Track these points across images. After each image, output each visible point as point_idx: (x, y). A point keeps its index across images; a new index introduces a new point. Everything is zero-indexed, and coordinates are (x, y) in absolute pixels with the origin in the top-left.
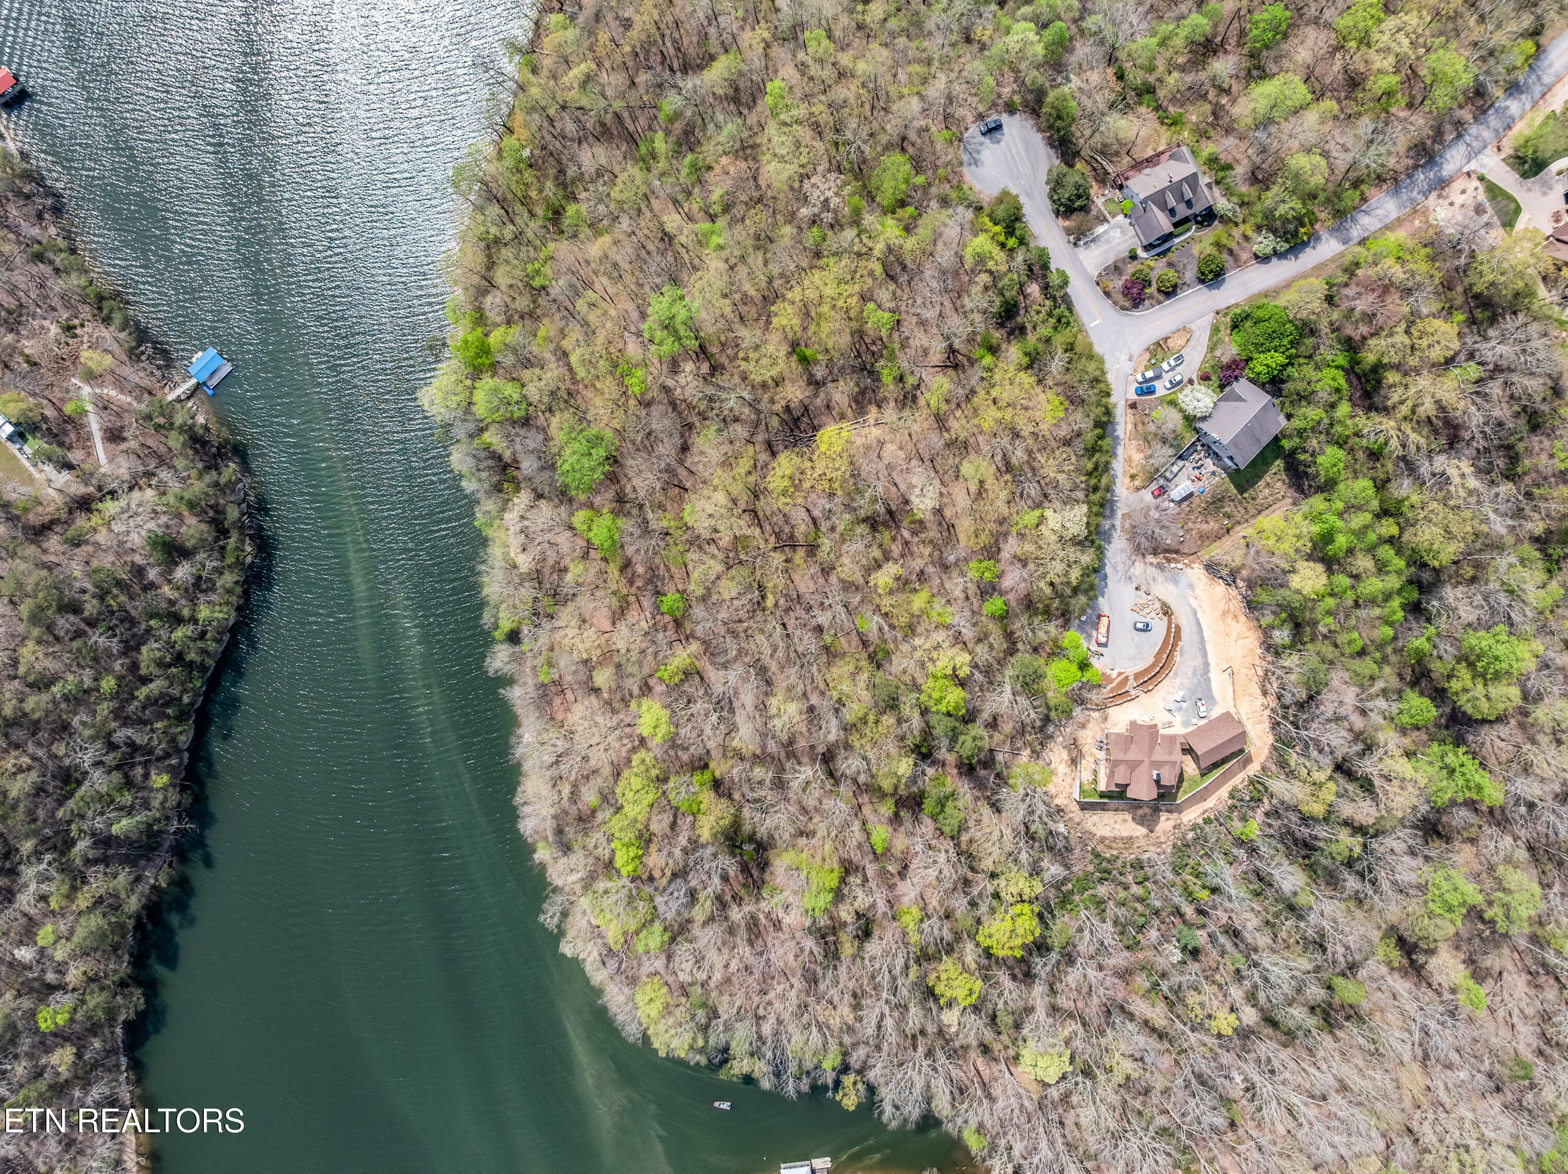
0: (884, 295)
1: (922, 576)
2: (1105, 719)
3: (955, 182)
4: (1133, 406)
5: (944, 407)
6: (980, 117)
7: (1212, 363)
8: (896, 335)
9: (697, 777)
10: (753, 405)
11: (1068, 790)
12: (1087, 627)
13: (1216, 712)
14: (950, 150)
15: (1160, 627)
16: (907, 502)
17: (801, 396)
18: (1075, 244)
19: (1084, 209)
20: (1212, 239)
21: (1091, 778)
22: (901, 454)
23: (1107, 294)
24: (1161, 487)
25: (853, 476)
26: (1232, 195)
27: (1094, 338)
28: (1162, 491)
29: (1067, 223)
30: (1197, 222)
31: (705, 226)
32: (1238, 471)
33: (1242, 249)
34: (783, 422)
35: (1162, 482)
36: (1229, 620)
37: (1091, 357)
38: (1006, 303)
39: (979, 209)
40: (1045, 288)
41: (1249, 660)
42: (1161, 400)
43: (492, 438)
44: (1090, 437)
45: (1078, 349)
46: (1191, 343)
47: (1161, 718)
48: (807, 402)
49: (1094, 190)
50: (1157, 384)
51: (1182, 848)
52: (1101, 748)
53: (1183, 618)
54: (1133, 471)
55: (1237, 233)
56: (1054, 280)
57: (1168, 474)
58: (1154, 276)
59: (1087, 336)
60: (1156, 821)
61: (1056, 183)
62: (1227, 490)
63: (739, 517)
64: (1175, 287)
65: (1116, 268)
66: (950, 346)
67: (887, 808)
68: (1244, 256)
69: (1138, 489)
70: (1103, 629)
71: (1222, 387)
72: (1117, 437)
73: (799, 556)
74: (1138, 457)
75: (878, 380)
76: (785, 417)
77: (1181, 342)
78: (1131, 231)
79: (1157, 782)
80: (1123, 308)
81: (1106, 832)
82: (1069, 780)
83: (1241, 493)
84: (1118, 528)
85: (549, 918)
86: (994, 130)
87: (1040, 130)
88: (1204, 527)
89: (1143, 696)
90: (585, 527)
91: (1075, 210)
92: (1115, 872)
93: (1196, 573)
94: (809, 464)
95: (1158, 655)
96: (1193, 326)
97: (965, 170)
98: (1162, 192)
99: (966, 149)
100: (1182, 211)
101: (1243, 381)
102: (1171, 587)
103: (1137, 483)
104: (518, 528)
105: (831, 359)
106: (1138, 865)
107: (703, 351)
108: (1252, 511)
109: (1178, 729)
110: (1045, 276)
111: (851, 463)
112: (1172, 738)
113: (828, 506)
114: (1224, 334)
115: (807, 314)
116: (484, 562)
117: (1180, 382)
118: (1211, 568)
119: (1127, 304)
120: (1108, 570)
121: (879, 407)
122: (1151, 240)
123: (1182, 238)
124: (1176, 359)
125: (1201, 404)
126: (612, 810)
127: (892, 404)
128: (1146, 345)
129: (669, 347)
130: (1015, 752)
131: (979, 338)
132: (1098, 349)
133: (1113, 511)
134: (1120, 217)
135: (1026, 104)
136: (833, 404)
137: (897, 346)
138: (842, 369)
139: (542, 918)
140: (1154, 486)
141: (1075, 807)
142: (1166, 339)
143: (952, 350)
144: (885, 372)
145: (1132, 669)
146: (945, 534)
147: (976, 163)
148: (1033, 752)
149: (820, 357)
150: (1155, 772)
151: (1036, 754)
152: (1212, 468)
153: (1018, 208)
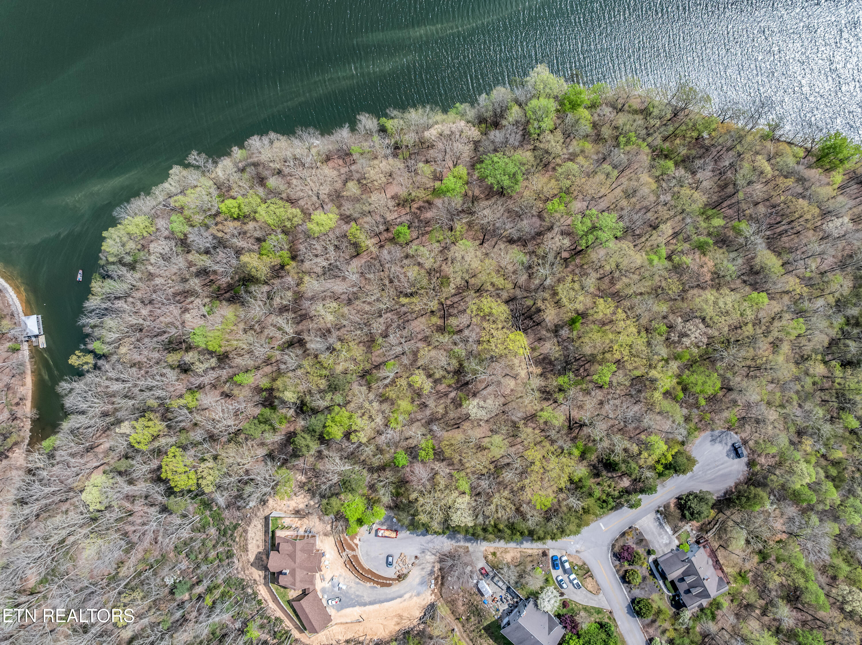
0: (620, 377)
1: (424, 406)
2: (326, 535)
3: (700, 425)
4: (544, 554)
5: (542, 421)
6: (745, 442)
7: (576, 609)
8: (591, 386)
9: (286, 254)
10: (542, 287)
11: (278, 508)
12: (389, 523)
13: (331, 611)
14: (722, 422)
15: (390, 573)
16: (475, 395)
17: (547, 320)
18: (658, 511)
19: (683, 517)
20: (663, 607)
21: (286, 525)
22: (508, 392)
23: (623, 534)
24: (487, 574)
25: (492, 357)
26: (694, 621)
27: (593, 525)
28: (485, 574)
29: (672, 505)
30: (674, 596)
31: (664, 252)
32: (499, 627)
33: (656, 629)
34: (529, 308)
35: (491, 574)
36: (396, 619)
37: (579, 526)
38: (616, 464)
39: (683, 443)
40: (627, 492)
41: (369, 632)
42: (549, 573)
43: (515, 112)
44: (522, 526)
45: (585, 517)
46: (589, 595)
47: (327, 573)
48: (543, 324)
49: (696, 524)
50: (560, 571)
51: (241, 585)
52: (306, 531)
53: (396, 588)
54: (498, 554)
55: (667, 625)
56: (634, 498)
57: (496, 579)
58: (636, 567)
59: (593, 521)
60: (258, 568)
61: (701, 498)
62: (486, 619)
63: (462, 278)
64: (629, 582)
65: (642, 540)
66: (585, 425)
67: (265, 383)
68: (651, 631)
69: (486, 558)
70: (387, 533)
71: (559, 616)
72: (522, 543)
73: (436, 320)
74: (508, 557)
75: (560, 374)
76: (533, 309)
77: (590, 587)
78: (667, 550)
79: (281, 573)
80: (613, 546)
81: (251, 534)
82: (285, 509)
83: (484, 629)
84: (458, 544)
85: (193, 157)
86: (736, 452)
87: (737, 485)
88: (460, 603)
89: (342, 561)
90: (456, 174)
91: (682, 511)
92: (224, 539)
93: (428, 597)
94: (500, 326)
95: (370, 572)
96: (601, 595)
97: (708, 433)
98: (696, 573)
99: (722, 433)
100: (682, 587)
101: (563, 631)
102: (417, 580)
103: (490, 557)
104: (453, 129)
105: (573, 341)
106: (230, 555)
107: (577, 252)
108: (472, 635)
109: (319, 585)
110: (635, 491)
111: (501, 356)
112: (312, 581)
113: (470, 340)
114: (596, 617)
115: (604, 324)
116: (432, 109)
117: (562, 587)
118: (432, 607)
119: (616, 549)
120: (429, 537)
121: (541, 375)
122: (662, 566)
123: (663, 587)
124: (578, 584)
125: (546, 603)
126: (264, 197)
127: (543, 384)
128: (587, 562)
129: (581, 228)
130: (303, 471)
131: (590, 444)
132: (585, 530)
133: (469, 540)
134: (677, 542)
135: (754, 474)
136: (542, 343)
137: (584, 386)
138: (566, 348)
139: (195, 153)
140: (488, 569)
141: (266, 513)
142: (591, 576)
143: (582, 426)
144: (566, 379)
145: (360, 553)
146: (452, 422)
147: (713, 440)
148: (304, 483)
149: (575, 333)
150: (287, 571)
151: (302, 485)
152: (501, 609)
153: (684, 472)
